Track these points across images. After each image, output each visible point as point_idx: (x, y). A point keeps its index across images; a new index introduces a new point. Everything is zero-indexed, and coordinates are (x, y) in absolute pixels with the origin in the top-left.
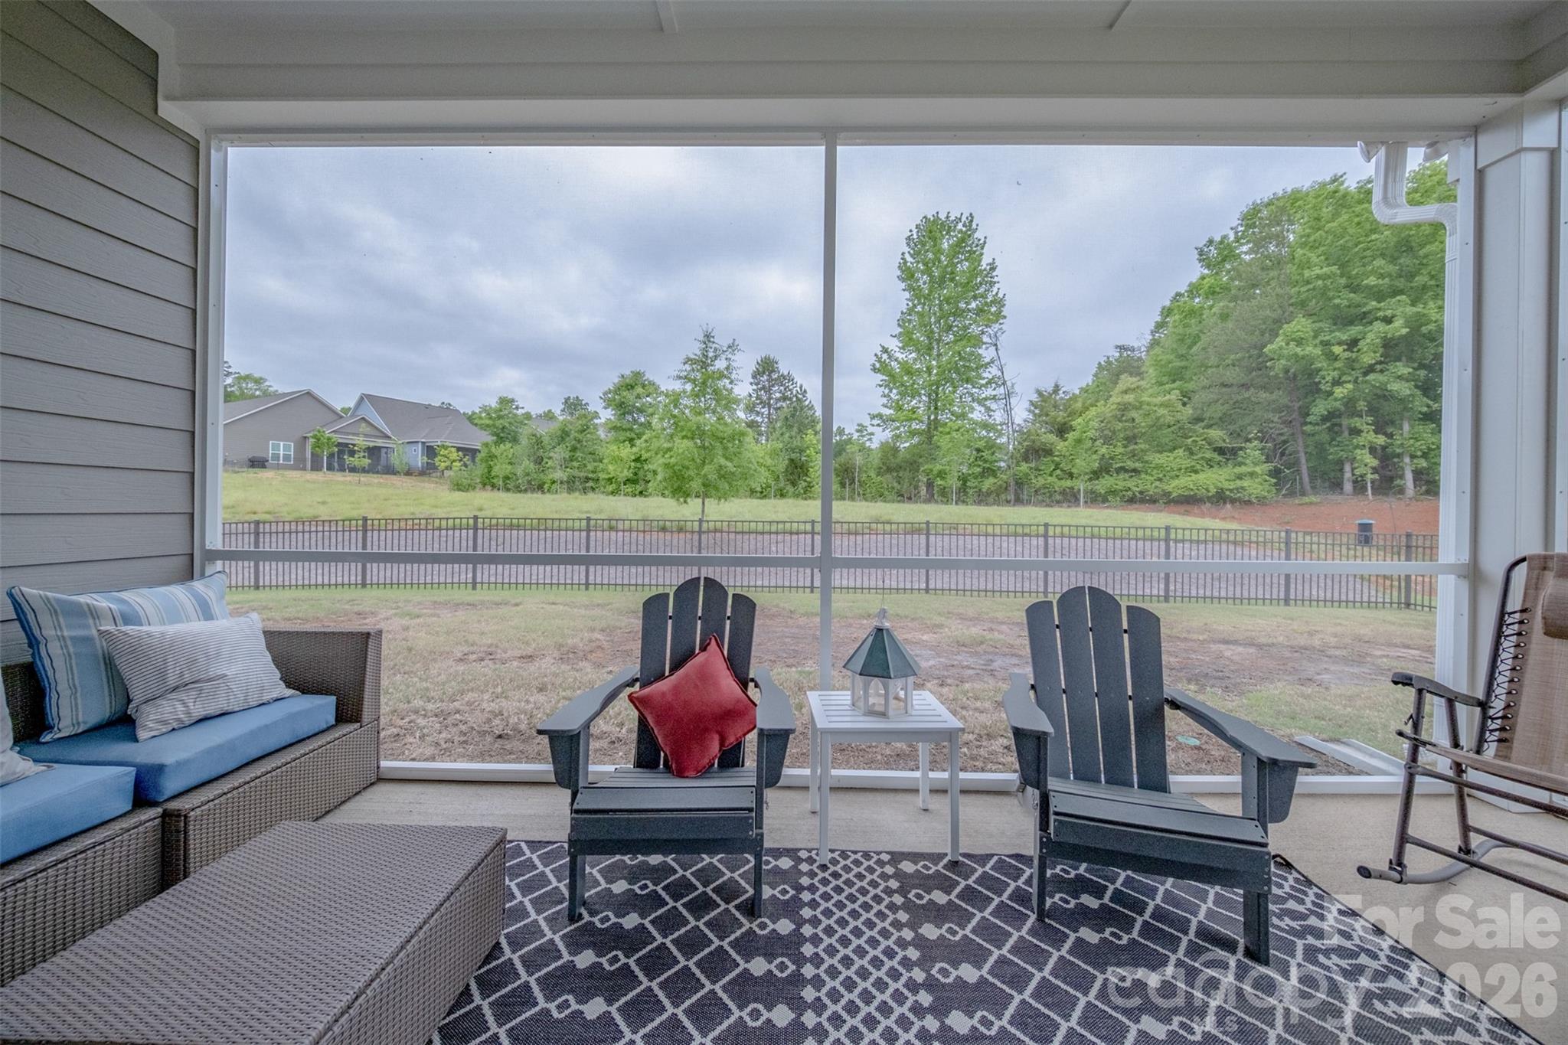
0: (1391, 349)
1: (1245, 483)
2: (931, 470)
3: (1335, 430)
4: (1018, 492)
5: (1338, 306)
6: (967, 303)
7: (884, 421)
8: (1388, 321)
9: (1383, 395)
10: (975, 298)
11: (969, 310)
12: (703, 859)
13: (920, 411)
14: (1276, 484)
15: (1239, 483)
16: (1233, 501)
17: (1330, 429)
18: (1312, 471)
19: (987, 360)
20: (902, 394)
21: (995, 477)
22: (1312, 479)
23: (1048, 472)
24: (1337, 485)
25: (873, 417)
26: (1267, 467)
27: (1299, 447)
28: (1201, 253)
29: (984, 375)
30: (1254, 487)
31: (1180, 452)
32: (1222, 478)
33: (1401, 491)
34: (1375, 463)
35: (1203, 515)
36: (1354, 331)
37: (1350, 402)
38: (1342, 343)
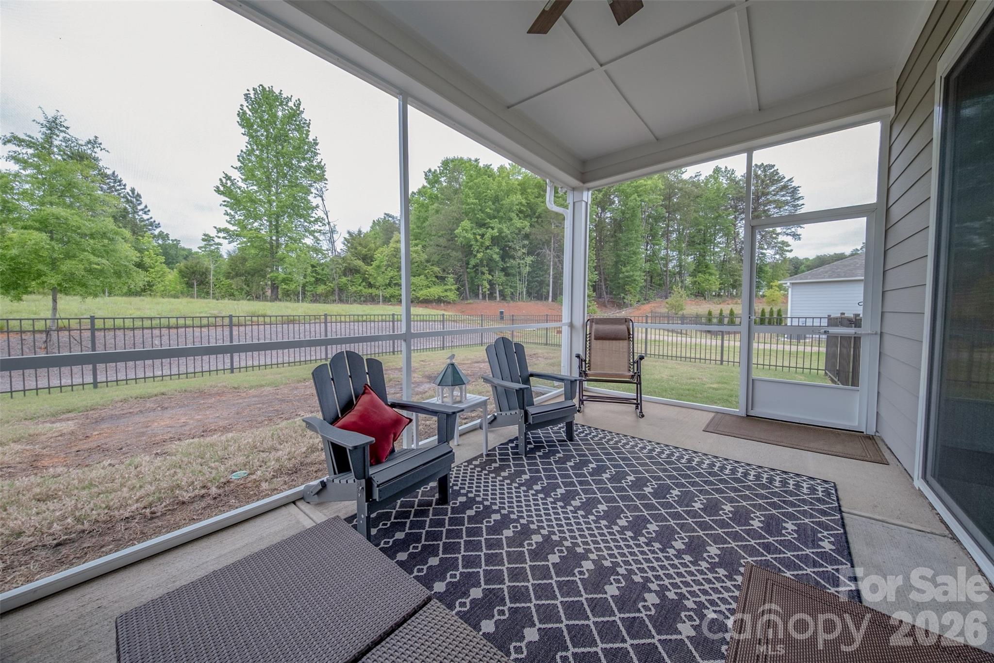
0: (495, 240)
1: (448, 294)
2: (277, 277)
3: (476, 272)
4: (341, 295)
5: (478, 218)
6: (299, 162)
7: (229, 235)
8: (493, 228)
9: (491, 259)
10: (304, 159)
11: (300, 167)
12: (418, 492)
13: (263, 232)
14: (458, 294)
15: (446, 294)
16: (444, 302)
17: (475, 271)
18: (470, 288)
19: (314, 205)
20: (247, 217)
21: (325, 284)
22: (470, 292)
23: (358, 283)
24: (477, 295)
25: (219, 230)
26: (456, 286)
27: (465, 278)
28: (426, 175)
29: (314, 215)
30: (451, 295)
31: (422, 277)
32: (440, 291)
33: (495, 298)
34: (488, 287)
35: (433, 308)
36: (483, 230)
37: (481, 260)
38: (479, 235)
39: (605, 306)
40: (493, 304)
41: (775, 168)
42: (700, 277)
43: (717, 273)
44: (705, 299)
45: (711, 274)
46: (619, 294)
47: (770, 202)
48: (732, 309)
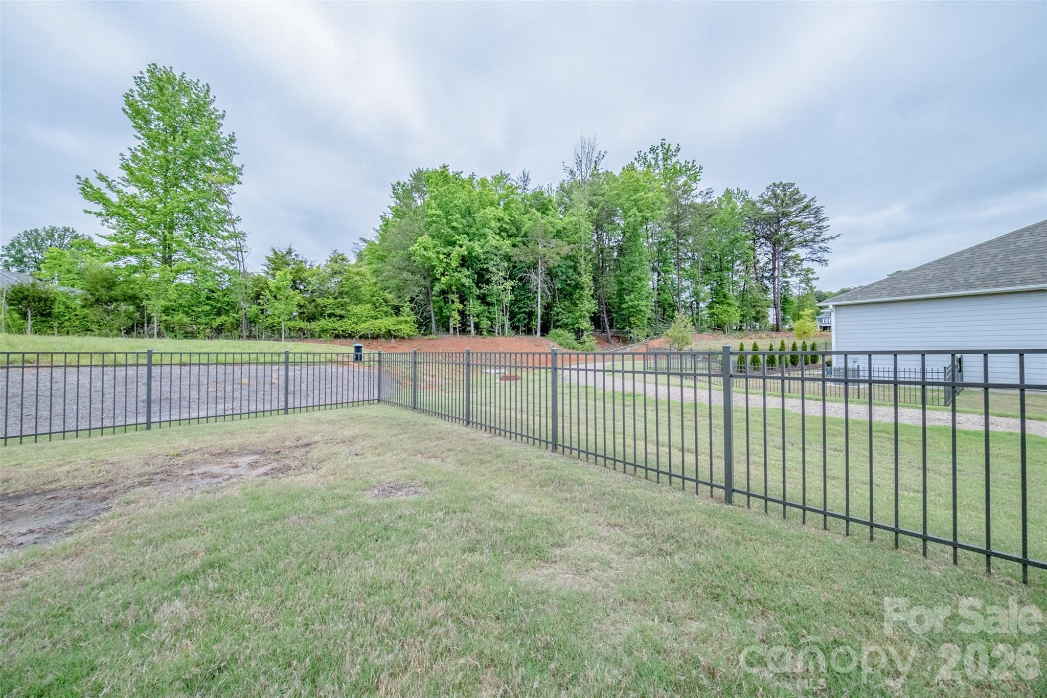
0: (465, 262)
1: (402, 327)
3: (445, 300)
5: (442, 233)
8: (461, 246)
9: (461, 284)
14: (418, 328)
15: (399, 327)
16: (395, 337)
17: (443, 299)
18: (437, 321)
22: (438, 326)
24: (448, 330)
26: (414, 318)
27: (429, 308)
28: (395, 189)
30: (406, 329)
31: (369, 306)
32: (390, 323)
33: (469, 332)
34: (459, 318)
36: (449, 248)
37: (449, 286)
38: (444, 254)
39: (608, 341)
40: (464, 339)
41: (796, 186)
42: (718, 309)
43: (737, 304)
44: (724, 332)
45: (729, 305)
46: (624, 328)
47: (792, 224)
48: (755, 344)
